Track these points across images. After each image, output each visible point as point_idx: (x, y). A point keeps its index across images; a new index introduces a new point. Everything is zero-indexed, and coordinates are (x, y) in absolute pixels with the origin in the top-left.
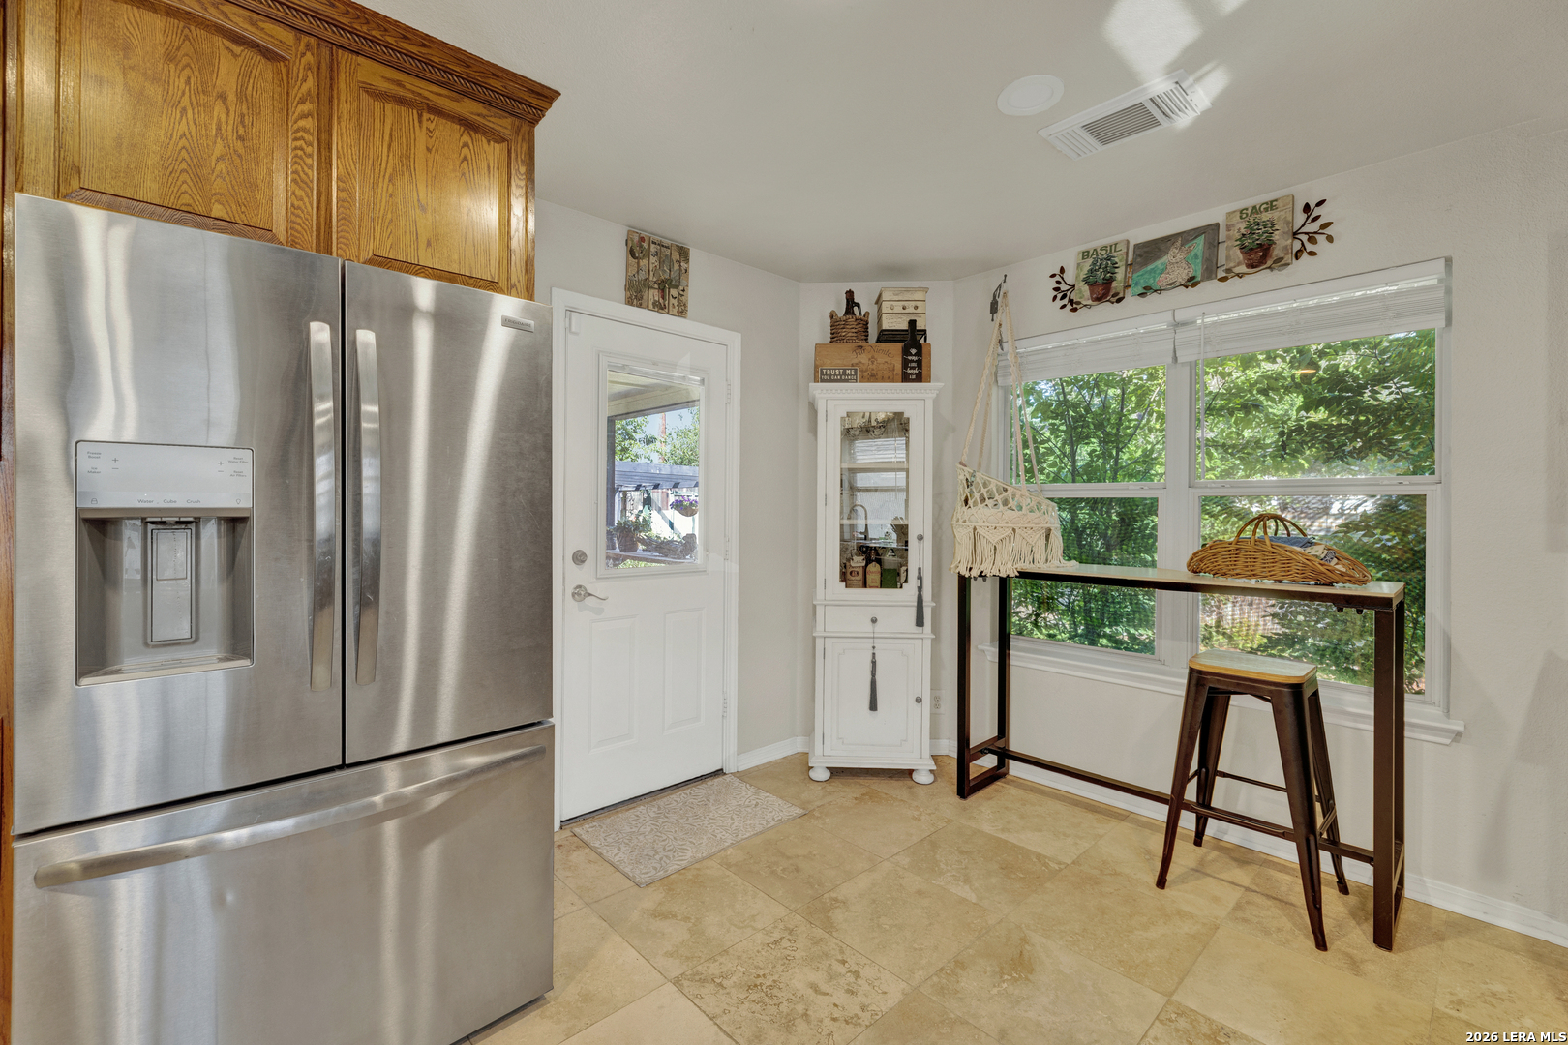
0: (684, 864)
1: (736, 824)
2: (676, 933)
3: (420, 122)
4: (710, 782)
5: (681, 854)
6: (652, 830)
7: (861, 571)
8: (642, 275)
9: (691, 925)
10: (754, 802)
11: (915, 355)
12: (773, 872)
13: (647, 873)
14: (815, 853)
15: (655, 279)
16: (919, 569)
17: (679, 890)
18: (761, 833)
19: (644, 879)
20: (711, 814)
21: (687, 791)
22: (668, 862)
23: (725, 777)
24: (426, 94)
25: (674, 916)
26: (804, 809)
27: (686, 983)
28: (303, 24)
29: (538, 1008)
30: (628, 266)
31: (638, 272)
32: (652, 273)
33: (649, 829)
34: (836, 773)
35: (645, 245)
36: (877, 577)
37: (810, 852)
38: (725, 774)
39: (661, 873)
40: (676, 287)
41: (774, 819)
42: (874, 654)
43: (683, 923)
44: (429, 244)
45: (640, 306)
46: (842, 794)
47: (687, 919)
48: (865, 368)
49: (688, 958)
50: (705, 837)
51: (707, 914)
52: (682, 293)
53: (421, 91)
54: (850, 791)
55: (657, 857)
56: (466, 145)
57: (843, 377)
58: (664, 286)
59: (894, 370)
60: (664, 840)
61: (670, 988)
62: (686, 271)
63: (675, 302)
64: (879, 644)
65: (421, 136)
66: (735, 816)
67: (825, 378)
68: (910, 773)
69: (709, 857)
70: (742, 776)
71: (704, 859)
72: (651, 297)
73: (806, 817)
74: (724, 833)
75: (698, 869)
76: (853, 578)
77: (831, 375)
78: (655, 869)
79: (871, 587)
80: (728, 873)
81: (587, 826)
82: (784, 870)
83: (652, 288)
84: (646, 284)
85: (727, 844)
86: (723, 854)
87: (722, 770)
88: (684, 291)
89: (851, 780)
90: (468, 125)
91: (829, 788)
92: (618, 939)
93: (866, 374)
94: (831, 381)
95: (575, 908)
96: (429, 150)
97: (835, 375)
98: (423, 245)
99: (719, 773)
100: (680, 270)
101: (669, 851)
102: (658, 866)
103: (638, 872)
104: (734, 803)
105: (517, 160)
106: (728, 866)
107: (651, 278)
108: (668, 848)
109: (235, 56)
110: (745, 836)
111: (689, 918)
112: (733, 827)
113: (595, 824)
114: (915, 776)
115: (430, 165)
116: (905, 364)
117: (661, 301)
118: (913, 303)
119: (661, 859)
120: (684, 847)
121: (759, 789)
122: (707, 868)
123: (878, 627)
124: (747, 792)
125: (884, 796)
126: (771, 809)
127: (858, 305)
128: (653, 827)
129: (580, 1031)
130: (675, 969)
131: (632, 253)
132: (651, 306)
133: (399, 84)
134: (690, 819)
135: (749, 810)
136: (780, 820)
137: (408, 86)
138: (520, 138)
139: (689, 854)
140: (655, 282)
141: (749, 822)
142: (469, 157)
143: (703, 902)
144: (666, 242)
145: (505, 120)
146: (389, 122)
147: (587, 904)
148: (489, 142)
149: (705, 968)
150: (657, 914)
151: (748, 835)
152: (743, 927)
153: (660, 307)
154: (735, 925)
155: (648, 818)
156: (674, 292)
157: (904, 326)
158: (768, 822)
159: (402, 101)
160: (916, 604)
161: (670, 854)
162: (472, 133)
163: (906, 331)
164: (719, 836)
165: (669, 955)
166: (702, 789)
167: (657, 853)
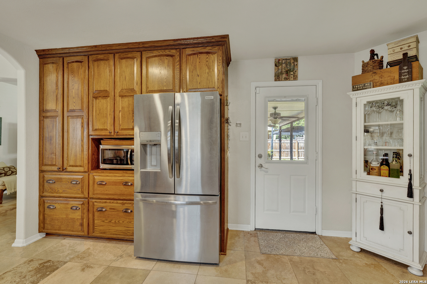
0: (278, 253)
1: (305, 250)
2: (259, 269)
3: (198, 57)
4: (308, 235)
5: (279, 251)
6: (277, 241)
7: (377, 169)
8: (280, 71)
9: (265, 270)
10: (318, 247)
11: (407, 69)
12: (304, 270)
13: (265, 251)
14: (327, 273)
15: (284, 71)
16: (410, 171)
17: (270, 259)
18: (311, 257)
19: (264, 252)
20: (300, 244)
21: (298, 235)
22: (274, 251)
23: (315, 235)
24: (199, 50)
25: (262, 265)
26: (336, 257)
27: (250, 283)
28: (177, 47)
29: (216, 267)
30: (275, 69)
31: (278, 71)
32: (283, 69)
33: (277, 240)
34: (362, 251)
35: (281, 61)
36: (387, 172)
37: (325, 272)
38: (316, 234)
39: (269, 253)
40: (292, 71)
41: (320, 255)
42: (382, 206)
43: (263, 268)
44: (199, 83)
45: (279, 80)
46: (361, 260)
47: (265, 268)
48: (377, 81)
49: (256, 277)
50: (291, 249)
51: (272, 270)
52: (295, 72)
53: (198, 50)
54: (365, 260)
55: (272, 248)
56: (207, 58)
57: (364, 87)
58: (287, 72)
59: (394, 78)
60: (278, 245)
61: (245, 281)
62: (297, 65)
63: (292, 76)
64: (384, 201)
65: (198, 60)
66: (307, 248)
67: (355, 89)
68: (406, 266)
69: (287, 255)
70: (321, 237)
71: (285, 255)
72: (283, 76)
73: (335, 260)
74: (299, 251)
75: (281, 257)
76: (372, 171)
77: (358, 88)
78: (269, 251)
79: (382, 176)
80: (289, 262)
81: (261, 232)
82: (309, 271)
83: (283, 74)
84: (282, 73)
85: (296, 254)
86: (292, 257)
87: (315, 232)
88: (296, 71)
89: (371, 257)
90: (208, 53)
91: (357, 255)
92: (244, 262)
93: (378, 84)
94: (358, 90)
95: (242, 250)
96: (199, 62)
97: (360, 87)
98: (198, 84)
99: (314, 233)
100: (294, 65)
101: (277, 248)
102: (270, 250)
103: (263, 249)
104: (311, 244)
105: (219, 56)
106: (291, 261)
107: (283, 71)
108: (277, 247)
109: (167, 59)
110: (305, 255)
111: (266, 268)
112: (303, 251)
113: (264, 233)
114: (409, 268)
115: (200, 66)
116: (400, 75)
117: (287, 77)
118: (407, 45)
119: (272, 249)
120: (282, 249)
121: (325, 243)
122: (284, 258)
123: (384, 194)
124: (319, 242)
125: (384, 269)
126: (323, 251)
127: (377, 55)
128: (279, 240)
129: (219, 277)
130: (251, 277)
131: (276, 65)
132: (283, 80)
133: (194, 51)
134: (292, 242)
135: (314, 248)
136: (323, 256)
137: (195, 50)
138: (220, 51)
139: (282, 252)
140: (284, 72)
141: (310, 252)
142: (208, 60)
143: (273, 266)
144: (288, 58)
145: (216, 48)
146: (192, 60)
147: (245, 251)
148: (212, 55)
149: (258, 283)
150: (259, 263)
151: (306, 255)
152: (279, 279)
153: (286, 79)
154: (277, 277)
155: (279, 237)
156: (292, 73)
157: (401, 57)
158: (317, 255)
159: (194, 54)
160: (407, 187)
161: (276, 249)
162: (208, 54)
163: (402, 59)
164: (296, 251)
165: (252, 273)
166: (304, 236)
167: (273, 247)
